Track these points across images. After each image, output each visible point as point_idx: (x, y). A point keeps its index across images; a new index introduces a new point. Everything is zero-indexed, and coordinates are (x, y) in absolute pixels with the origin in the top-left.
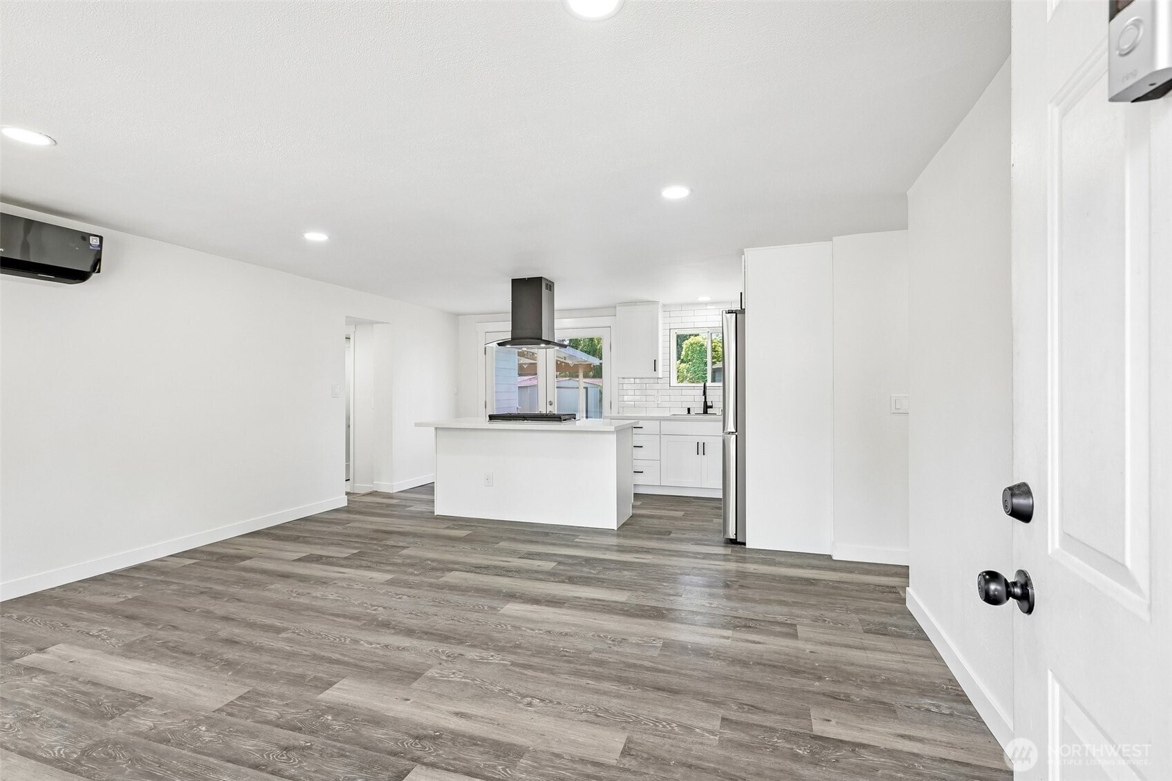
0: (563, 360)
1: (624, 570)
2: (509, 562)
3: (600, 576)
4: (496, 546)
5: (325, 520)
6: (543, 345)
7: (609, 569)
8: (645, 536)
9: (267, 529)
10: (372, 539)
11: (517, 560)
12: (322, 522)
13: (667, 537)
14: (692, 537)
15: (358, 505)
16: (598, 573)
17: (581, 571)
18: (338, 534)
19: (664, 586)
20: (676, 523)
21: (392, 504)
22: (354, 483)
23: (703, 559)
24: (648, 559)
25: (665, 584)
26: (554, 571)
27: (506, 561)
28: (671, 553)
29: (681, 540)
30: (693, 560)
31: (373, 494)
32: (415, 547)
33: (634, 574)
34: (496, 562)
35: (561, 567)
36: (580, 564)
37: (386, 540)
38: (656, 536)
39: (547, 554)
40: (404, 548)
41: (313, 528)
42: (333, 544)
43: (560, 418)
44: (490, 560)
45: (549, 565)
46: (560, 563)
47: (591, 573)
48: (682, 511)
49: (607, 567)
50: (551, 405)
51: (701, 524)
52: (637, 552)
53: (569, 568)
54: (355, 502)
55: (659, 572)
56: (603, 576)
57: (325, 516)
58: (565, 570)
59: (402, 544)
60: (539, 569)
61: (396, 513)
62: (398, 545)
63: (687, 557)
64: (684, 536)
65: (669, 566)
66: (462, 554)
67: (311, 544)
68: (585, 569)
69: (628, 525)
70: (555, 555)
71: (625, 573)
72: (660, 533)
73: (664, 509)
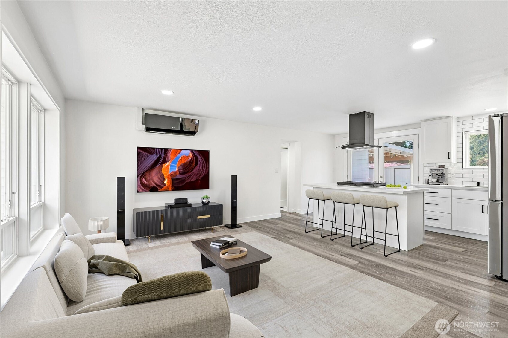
0: (400, 154)
1: (398, 276)
2: (334, 256)
3: (380, 276)
4: (332, 246)
5: (270, 222)
6: (365, 147)
7: (388, 273)
8: (426, 259)
9: (250, 222)
10: (282, 233)
11: (338, 255)
12: (269, 222)
13: (442, 263)
14: (463, 267)
15: (285, 218)
16: (381, 274)
17: (371, 270)
18: (271, 228)
19: (422, 294)
20: (455, 255)
21: (299, 219)
22: (289, 208)
23: (466, 284)
24: (420, 273)
25: (423, 293)
26: (354, 266)
27: (333, 255)
28: (439, 274)
29: (452, 267)
30: (455, 283)
31: (294, 213)
32: (296, 240)
33: (404, 280)
34: (327, 254)
35: (360, 265)
36: (372, 266)
37: (287, 234)
38: (434, 261)
39: (356, 256)
40: (292, 239)
41: (264, 224)
42: (267, 232)
43: (374, 185)
44: (326, 253)
45: (353, 262)
46: (360, 263)
47: (375, 272)
48: (463, 248)
49: (388, 271)
50: (381, 178)
51: (476, 259)
52: (414, 267)
53: (363, 266)
54: (286, 216)
55: (423, 284)
56: (383, 277)
57: (270, 220)
58: (361, 267)
59: (292, 237)
60: (348, 263)
61: (298, 223)
62: (290, 237)
63: (452, 279)
64: (456, 265)
65: (433, 282)
66: (314, 247)
67: (260, 231)
68: (373, 270)
69: (417, 250)
70: (360, 258)
71: (398, 278)
72: (438, 259)
73: (450, 245)
